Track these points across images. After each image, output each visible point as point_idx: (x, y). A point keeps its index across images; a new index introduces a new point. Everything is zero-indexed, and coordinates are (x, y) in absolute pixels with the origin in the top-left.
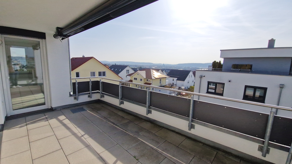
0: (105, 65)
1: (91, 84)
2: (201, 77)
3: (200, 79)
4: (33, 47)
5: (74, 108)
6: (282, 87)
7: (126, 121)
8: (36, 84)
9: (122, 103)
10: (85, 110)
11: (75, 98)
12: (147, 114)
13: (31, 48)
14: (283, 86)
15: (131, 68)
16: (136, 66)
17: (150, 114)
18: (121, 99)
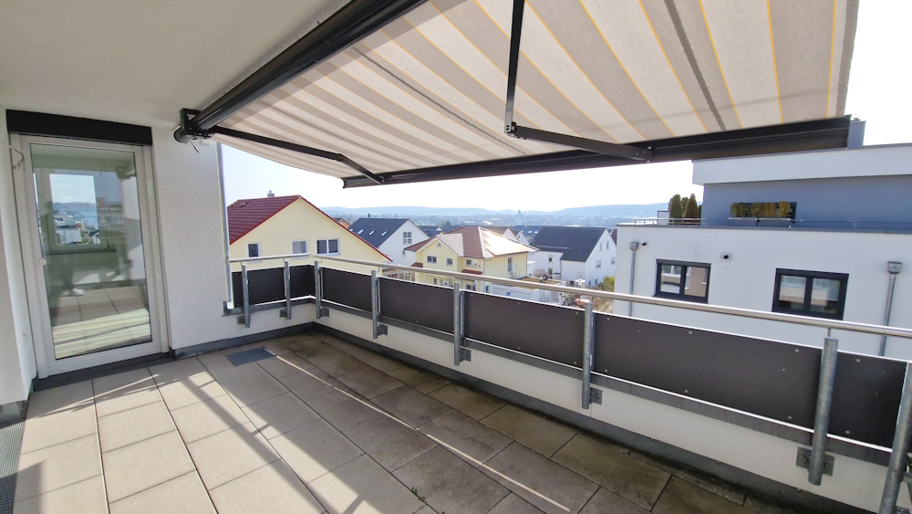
0: (337, 220)
1: (287, 277)
2: (635, 246)
3: (631, 252)
4: (117, 171)
5: (237, 350)
6: (894, 269)
7: (393, 386)
8: (128, 283)
9: (381, 331)
10: (271, 355)
11: (242, 321)
12: (457, 363)
13: (113, 175)
14: (899, 265)
15: (419, 227)
16: (432, 218)
17: (465, 362)
18: (380, 318)
